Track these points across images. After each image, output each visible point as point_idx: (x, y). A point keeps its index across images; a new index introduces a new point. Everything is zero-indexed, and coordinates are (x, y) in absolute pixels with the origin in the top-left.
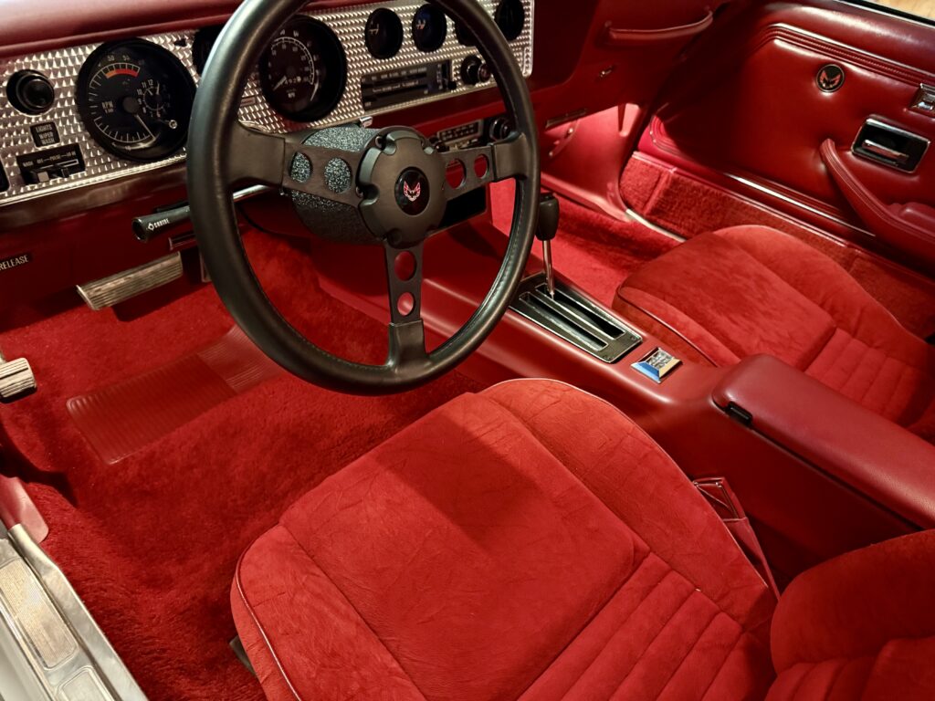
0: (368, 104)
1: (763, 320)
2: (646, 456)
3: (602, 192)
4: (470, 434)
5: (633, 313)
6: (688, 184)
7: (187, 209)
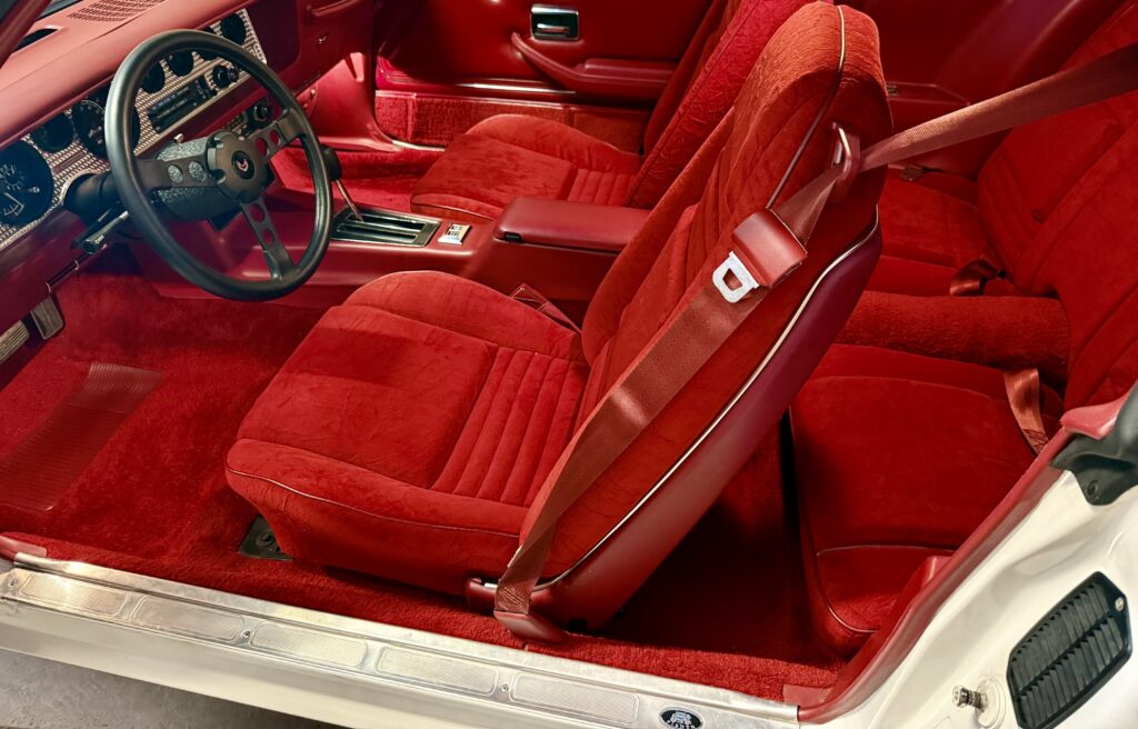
0: (158, 128)
1: (520, 182)
2: (472, 291)
3: (366, 135)
4: (346, 330)
5: (427, 210)
6: (432, 103)
7: (126, 213)
